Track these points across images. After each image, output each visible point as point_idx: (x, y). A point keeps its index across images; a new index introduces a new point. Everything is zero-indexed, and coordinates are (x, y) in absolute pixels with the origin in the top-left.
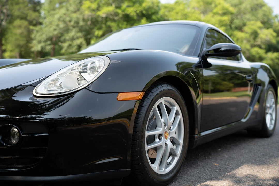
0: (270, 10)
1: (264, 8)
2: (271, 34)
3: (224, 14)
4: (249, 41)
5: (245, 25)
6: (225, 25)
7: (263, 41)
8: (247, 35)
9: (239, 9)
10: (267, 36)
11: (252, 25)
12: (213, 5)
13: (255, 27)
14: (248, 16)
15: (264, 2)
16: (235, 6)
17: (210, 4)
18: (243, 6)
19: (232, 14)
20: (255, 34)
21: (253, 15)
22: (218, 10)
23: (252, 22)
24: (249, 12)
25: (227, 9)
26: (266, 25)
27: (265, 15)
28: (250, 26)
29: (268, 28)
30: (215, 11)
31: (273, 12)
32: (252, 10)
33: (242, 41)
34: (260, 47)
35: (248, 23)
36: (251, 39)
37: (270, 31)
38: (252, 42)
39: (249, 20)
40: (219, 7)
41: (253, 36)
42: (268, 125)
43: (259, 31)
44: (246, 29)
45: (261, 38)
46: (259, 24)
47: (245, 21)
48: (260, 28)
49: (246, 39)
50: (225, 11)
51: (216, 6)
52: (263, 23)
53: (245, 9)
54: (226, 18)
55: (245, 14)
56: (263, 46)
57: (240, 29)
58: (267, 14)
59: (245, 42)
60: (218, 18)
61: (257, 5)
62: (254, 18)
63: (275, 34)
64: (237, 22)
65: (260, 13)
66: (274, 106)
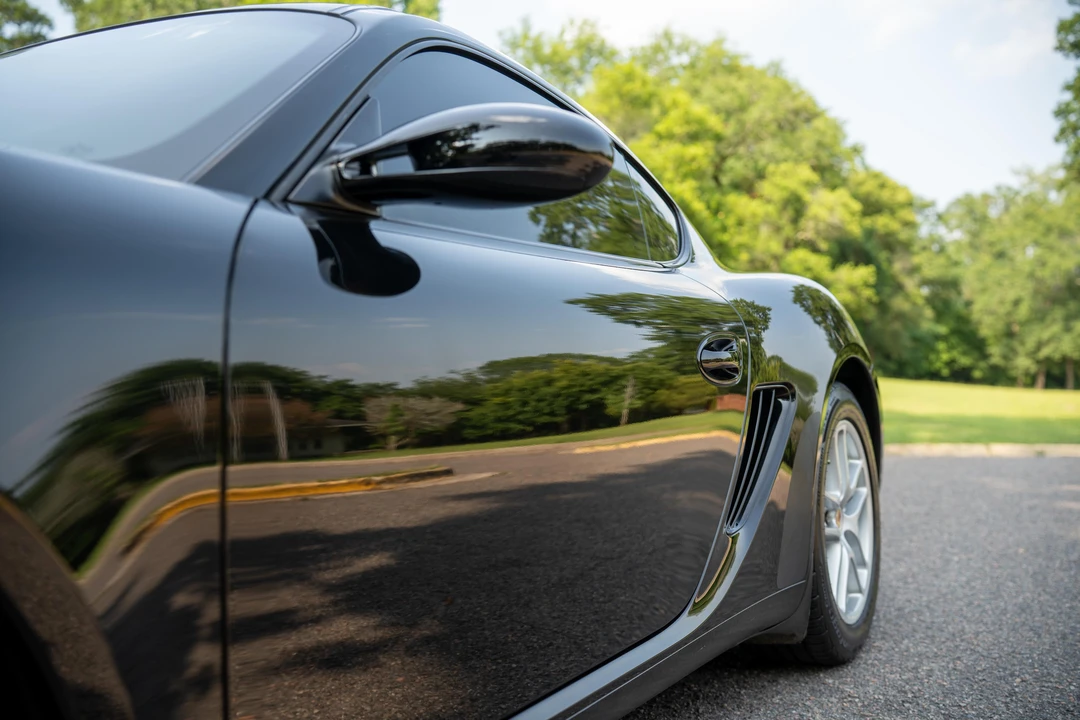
0: (837, 128)
1: (818, 123)
2: (845, 205)
3: (693, 137)
4: (778, 229)
5: (761, 175)
6: (698, 175)
7: (822, 226)
8: (771, 209)
9: (742, 124)
10: (831, 210)
11: (785, 175)
12: (655, 111)
13: (793, 184)
14: (769, 146)
15: (815, 104)
16: (728, 114)
17: (647, 104)
18: (753, 114)
19: (718, 138)
20: (795, 207)
21: (786, 143)
22: (672, 123)
23: (784, 167)
24: (774, 136)
25: (700, 122)
26: (828, 175)
27: (820, 145)
28: (778, 179)
29: (834, 188)
30: (661, 128)
31: (845, 137)
32: (780, 127)
33: (756, 228)
34: (814, 249)
35: (771, 168)
36: (785, 220)
37: (842, 195)
38: (788, 231)
39: (773, 159)
40: (674, 114)
41: (790, 213)
42: (842, 605)
43: (807, 196)
44: (765, 188)
45: (816, 218)
46: (806, 172)
47: (762, 162)
48: (809, 185)
49: (767, 220)
50: (694, 128)
51: (664, 112)
52: (819, 169)
53: (759, 123)
54: (699, 151)
55: (759, 139)
56: (823, 246)
57: (746, 187)
58: (827, 140)
59: (765, 231)
60: (673, 149)
61: (796, 112)
62: (787, 152)
63: (857, 206)
64: (736, 167)
65: (807, 137)
66: (865, 491)
